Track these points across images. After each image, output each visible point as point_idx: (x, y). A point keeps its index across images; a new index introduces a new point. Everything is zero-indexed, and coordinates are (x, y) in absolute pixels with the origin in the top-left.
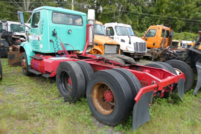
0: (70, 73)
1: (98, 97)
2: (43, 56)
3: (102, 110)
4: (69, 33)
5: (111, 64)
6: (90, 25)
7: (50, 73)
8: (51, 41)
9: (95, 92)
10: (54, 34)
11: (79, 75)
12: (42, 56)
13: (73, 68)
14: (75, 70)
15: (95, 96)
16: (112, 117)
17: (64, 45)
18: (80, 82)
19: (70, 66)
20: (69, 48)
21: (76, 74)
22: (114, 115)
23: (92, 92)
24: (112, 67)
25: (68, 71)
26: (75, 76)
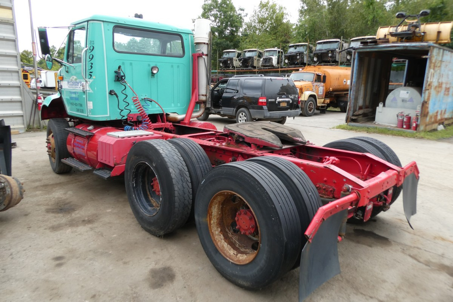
0: (155, 168)
1: (221, 224)
2: (95, 128)
3: (232, 252)
4: (153, 74)
5: (249, 145)
6: (201, 55)
7: (110, 168)
8: (111, 93)
9: (215, 211)
10: (119, 78)
11: (178, 171)
12: (91, 128)
13: (164, 155)
14: (166, 160)
15: (214, 221)
16: (255, 271)
17: (143, 103)
18: (180, 186)
19: (156, 151)
20: (153, 109)
21: (171, 170)
22: (258, 268)
23: (207, 212)
24: (252, 152)
25: (151, 162)
26: (168, 174)
